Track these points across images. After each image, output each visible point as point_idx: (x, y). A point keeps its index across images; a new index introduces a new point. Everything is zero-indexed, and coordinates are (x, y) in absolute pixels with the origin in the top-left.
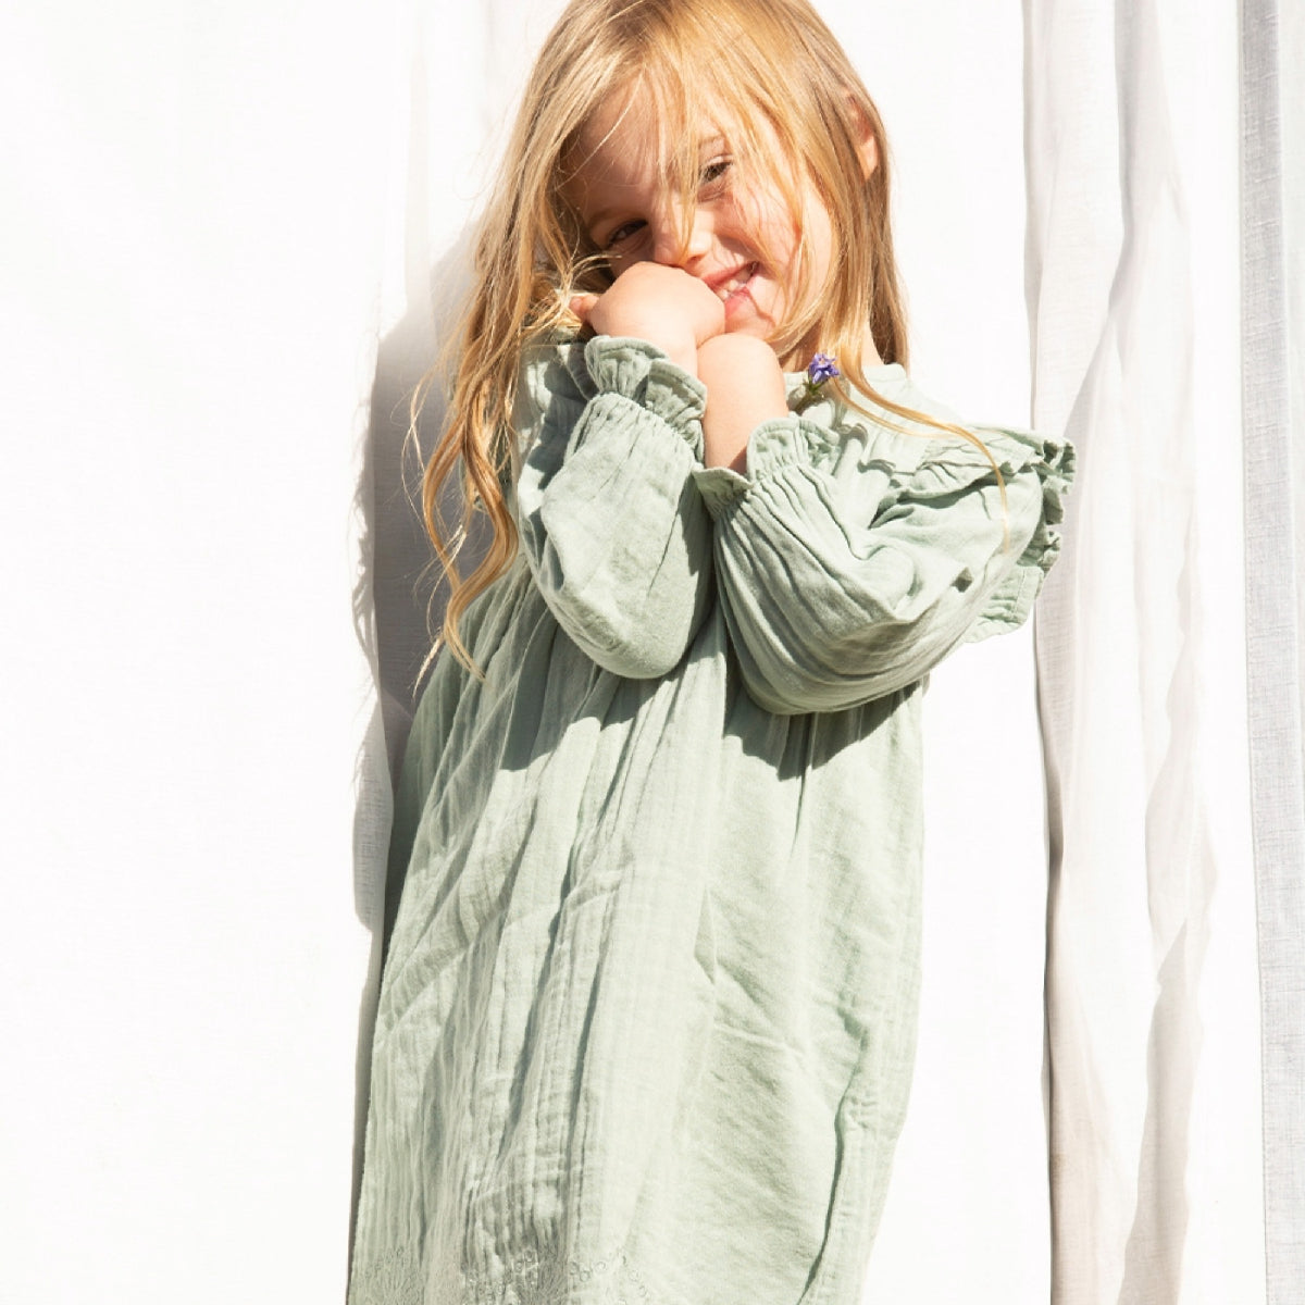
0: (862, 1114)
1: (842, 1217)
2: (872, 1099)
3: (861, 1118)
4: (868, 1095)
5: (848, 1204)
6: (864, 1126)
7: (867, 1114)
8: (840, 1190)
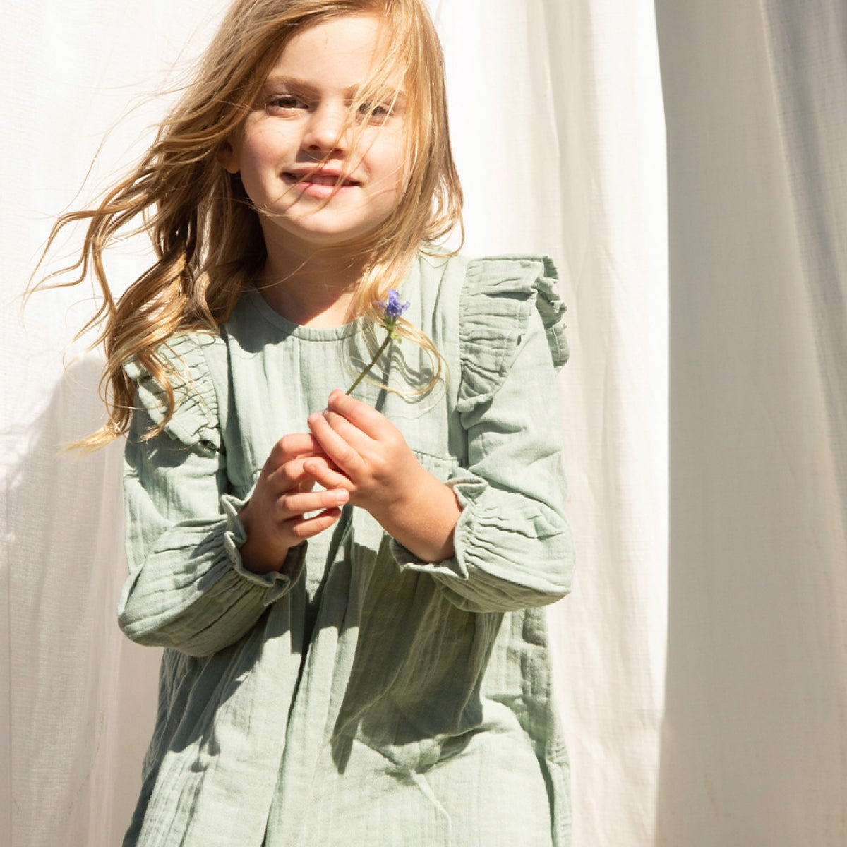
0: (557, 757)
1: (562, 828)
2: (561, 746)
3: (556, 760)
4: (558, 745)
5: (565, 818)
6: (560, 764)
7: (560, 756)
8: (557, 811)
